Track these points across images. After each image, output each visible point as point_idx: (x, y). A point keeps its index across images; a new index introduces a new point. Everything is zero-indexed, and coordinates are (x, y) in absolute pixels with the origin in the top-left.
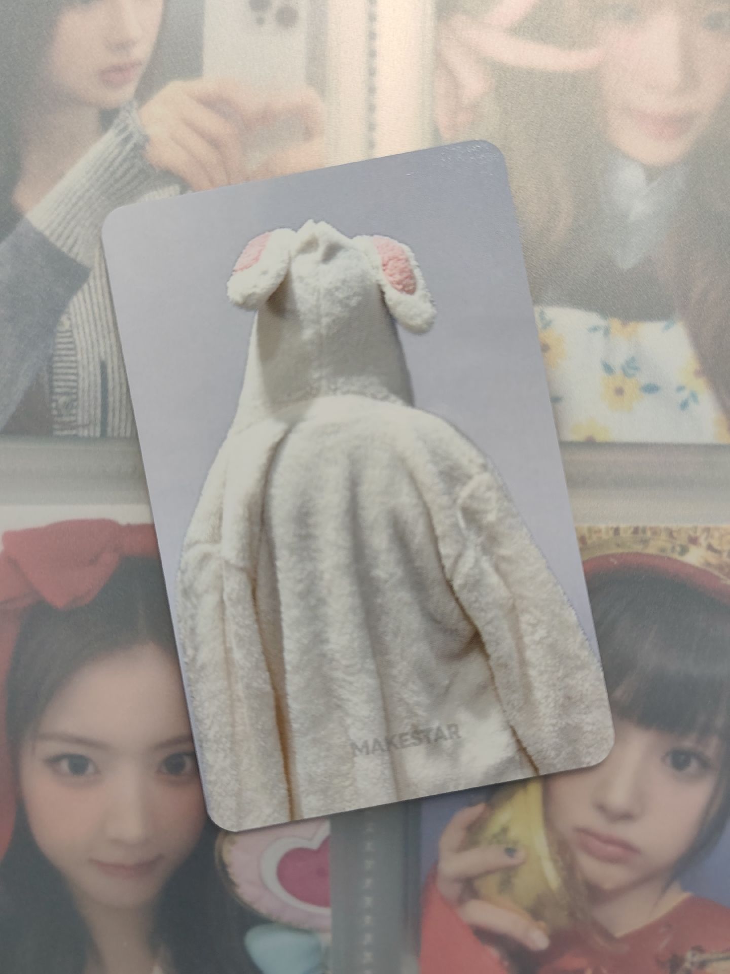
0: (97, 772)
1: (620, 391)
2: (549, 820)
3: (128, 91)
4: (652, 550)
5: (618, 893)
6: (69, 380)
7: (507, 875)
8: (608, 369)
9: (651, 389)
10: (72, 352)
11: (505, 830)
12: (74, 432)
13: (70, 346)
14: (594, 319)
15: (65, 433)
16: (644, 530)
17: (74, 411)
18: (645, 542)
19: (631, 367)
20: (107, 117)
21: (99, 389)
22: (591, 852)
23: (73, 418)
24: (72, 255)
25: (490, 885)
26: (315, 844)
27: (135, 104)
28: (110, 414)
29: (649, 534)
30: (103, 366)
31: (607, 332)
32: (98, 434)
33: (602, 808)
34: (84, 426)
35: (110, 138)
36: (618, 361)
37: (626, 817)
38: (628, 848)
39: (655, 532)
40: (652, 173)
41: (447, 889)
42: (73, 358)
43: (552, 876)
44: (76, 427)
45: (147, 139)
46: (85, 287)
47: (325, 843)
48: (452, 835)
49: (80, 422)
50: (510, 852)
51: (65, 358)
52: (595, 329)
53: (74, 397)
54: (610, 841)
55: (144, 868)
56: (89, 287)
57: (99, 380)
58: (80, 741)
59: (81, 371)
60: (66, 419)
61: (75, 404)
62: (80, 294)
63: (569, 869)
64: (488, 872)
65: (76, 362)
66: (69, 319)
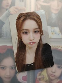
1: (53, 33)
2: (47, 73)
3: (9, 7)
7: (43, 78)
8: (52, 31)
9: (56, 33)
11: (43, 74)
14: (50, 27)
18: (55, 47)
19: (54, 31)
20: (7, 10)
22: (51, 76)
30: (6, 31)
32: (5, 38)
33: (52, 72)
35: (7, 12)
37: (54, 73)
38: (54, 75)
40: (55, 14)
41: (38, 80)
47: (26, 75)
50: (44, 76)
53: (3, 34)
58: (3, 66)
59: (4, 32)
63: (49, 78)
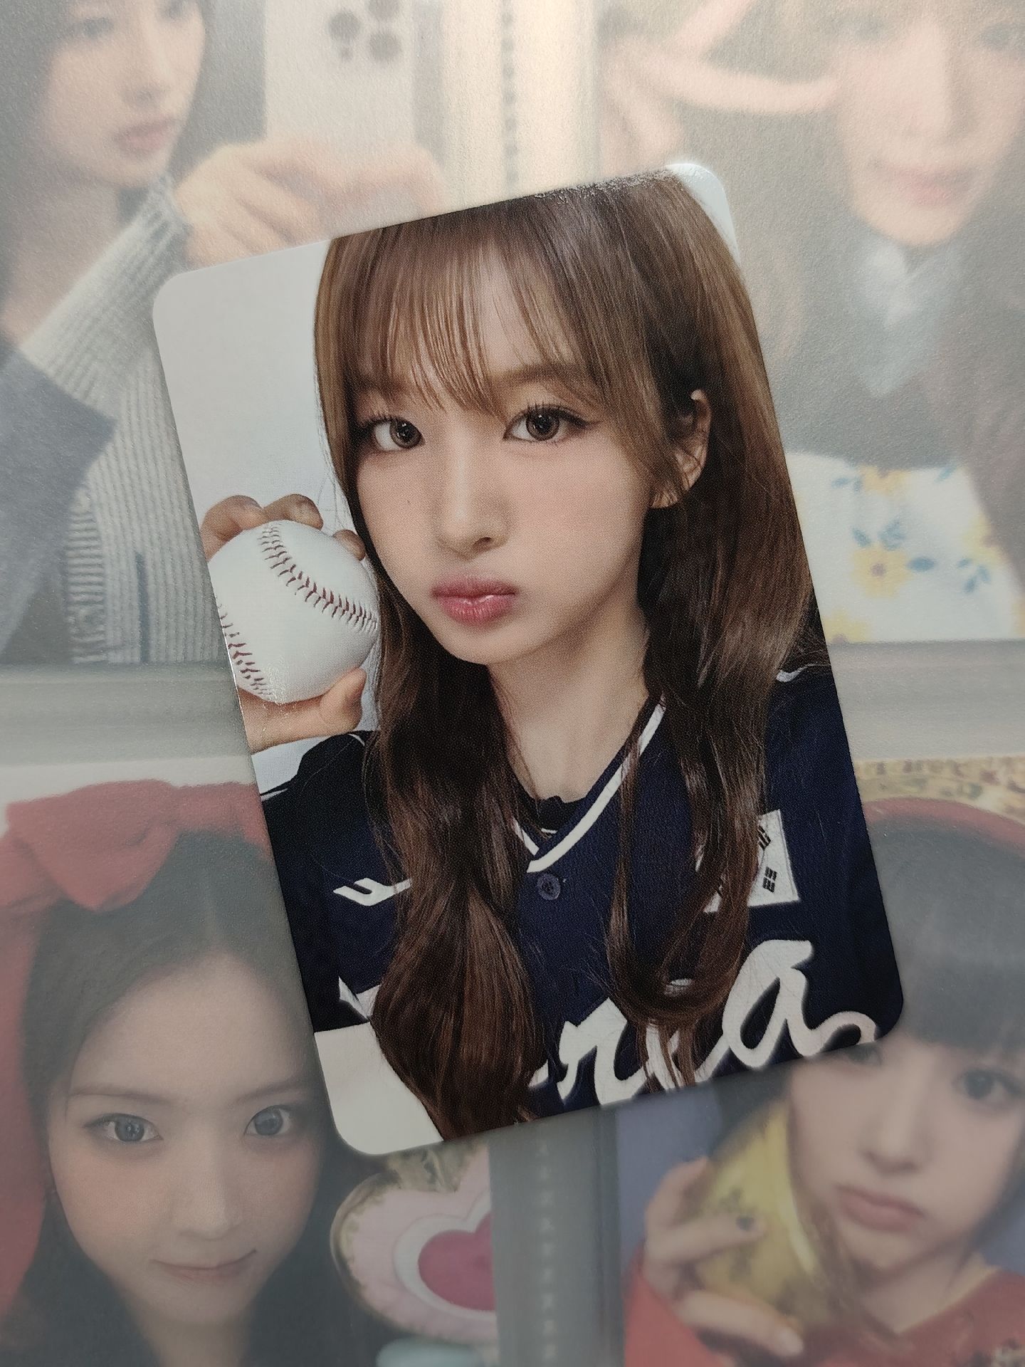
0: (159, 1138)
1: (879, 570)
2: (798, 1178)
3: (161, 159)
4: (932, 793)
5: (899, 1272)
6: (90, 584)
7: (743, 1255)
8: (862, 539)
9: (923, 564)
10: (94, 543)
11: (736, 1194)
12: (103, 657)
13: (93, 534)
14: (838, 467)
15: (92, 658)
16: (919, 765)
17: (101, 628)
18: (921, 783)
19: (894, 535)
20: (130, 201)
21: (136, 595)
22: (858, 1219)
23: (101, 638)
24: (88, 403)
25: (718, 1271)
26: (471, 1226)
27: (169, 180)
28: (153, 630)
29: (926, 771)
30: (140, 561)
31: (859, 485)
32: (137, 659)
33: (872, 1157)
34: (115, 649)
35: (136, 231)
36: (874, 527)
37: (906, 1167)
38: (911, 1211)
39: (935, 767)
40: (915, 255)
41: (658, 1278)
42: (95, 552)
43: (806, 1256)
44: (106, 650)
45: (188, 230)
46: (109, 448)
47: (485, 1224)
48: (664, 1203)
49: (110, 643)
50: (743, 1222)
51: (86, 552)
52: (841, 482)
53: (100, 607)
54: (885, 1202)
55: (230, 1269)
56: (115, 448)
57: (135, 581)
58: (130, 1096)
59: (108, 571)
60: (89, 640)
61: (103, 616)
62: (102, 458)
63: (828, 1244)
64: (716, 1252)
65: (99, 556)
66: (88, 495)
